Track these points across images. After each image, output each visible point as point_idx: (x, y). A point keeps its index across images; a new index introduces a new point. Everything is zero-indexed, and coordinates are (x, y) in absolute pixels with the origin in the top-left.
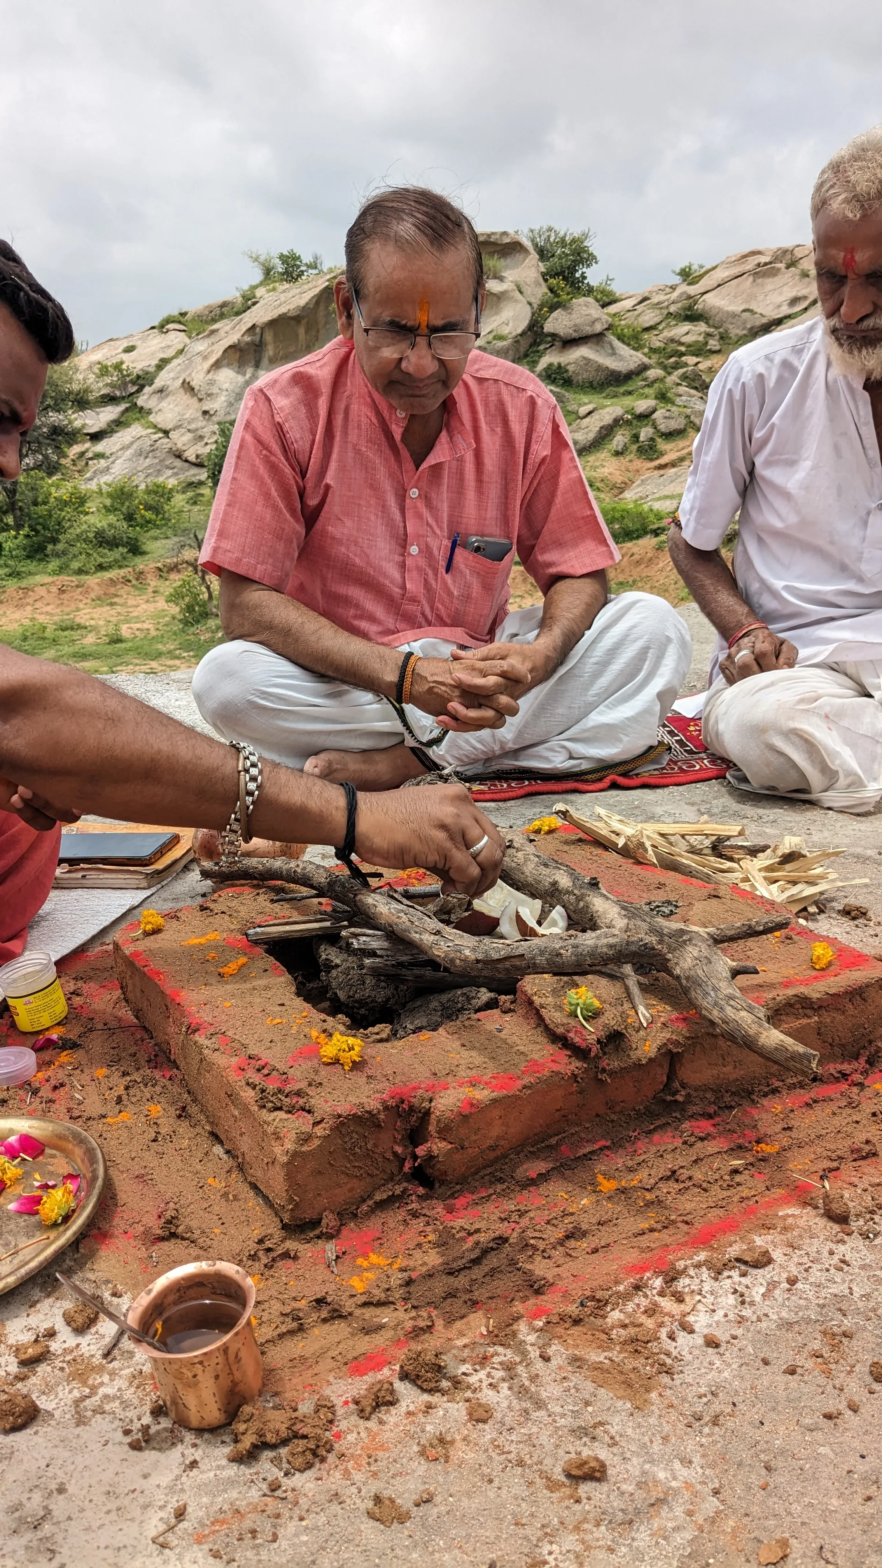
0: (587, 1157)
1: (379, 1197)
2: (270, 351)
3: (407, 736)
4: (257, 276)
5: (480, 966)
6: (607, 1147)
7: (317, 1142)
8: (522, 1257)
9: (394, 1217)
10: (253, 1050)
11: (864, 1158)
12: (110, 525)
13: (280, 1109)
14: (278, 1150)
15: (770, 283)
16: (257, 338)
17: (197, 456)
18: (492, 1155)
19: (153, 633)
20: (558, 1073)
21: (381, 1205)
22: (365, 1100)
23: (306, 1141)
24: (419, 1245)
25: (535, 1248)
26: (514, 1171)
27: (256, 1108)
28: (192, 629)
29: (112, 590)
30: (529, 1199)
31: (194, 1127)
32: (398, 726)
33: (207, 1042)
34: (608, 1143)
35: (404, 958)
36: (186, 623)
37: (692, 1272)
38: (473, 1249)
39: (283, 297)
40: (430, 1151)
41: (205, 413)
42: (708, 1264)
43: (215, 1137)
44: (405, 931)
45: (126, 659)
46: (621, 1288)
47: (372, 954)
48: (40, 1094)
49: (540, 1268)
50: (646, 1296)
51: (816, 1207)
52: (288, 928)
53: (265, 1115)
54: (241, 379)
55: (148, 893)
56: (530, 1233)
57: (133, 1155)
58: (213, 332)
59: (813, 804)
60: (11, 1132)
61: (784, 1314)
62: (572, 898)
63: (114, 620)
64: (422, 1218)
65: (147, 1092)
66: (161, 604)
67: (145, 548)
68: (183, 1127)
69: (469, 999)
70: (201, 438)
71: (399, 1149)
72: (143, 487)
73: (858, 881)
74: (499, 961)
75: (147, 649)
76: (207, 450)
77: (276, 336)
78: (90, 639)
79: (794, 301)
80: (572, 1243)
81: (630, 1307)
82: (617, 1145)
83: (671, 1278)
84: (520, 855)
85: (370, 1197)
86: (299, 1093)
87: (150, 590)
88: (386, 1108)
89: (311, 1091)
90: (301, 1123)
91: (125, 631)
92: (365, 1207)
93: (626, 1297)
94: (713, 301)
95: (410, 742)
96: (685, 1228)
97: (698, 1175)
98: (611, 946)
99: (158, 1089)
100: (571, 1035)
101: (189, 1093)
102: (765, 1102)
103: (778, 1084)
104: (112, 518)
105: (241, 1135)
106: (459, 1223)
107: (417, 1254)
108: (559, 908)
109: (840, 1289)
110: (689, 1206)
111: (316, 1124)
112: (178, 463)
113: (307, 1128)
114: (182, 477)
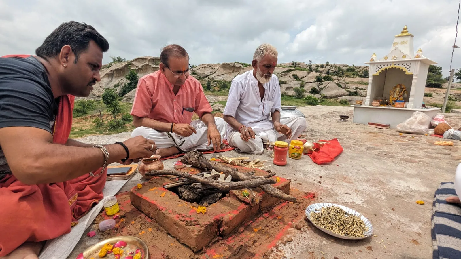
0: (249, 225)
1: (213, 241)
2: (115, 75)
3: (175, 144)
4: (112, 61)
5: (230, 188)
6: (252, 222)
7: (202, 231)
8: (247, 249)
9: (217, 245)
10: (180, 212)
11: (296, 216)
12: (80, 108)
13: (192, 225)
14: (193, 235)
15: (207, 69)
16: (112, 72)
17: (99, 95)
18: (234, 228)
19: (90, 129)
20: (244, 208)
21: (214, 243)
22: (210, 220)
23: (200, 232)
24: (225, 251)
25: (249, 246)
26: (238, 230)
27: (185, 226)
28: (98, 128)
29: (80, 121)
30: (243, 236)
31: (162, 232)
32: (173, 143)
33: (166, 212)
34: (252, 221)
35: (205, 188)
36: (97, 127)
37: (280, 245)
38: (237, 249)
39: (118, 65)
40: (223, 229)
41: (101, 86)
42: (282, 243)
43: (169, 234)
44: (208, 182)
45: (84, 134)
46: (269, 252)
47: (199, 188)
48: (118, 230)
49: (251, 250)
50: (274, 252)
51: (294, 228)
52: (172, 185)
53: (188, 227)
54: (109, 80)
55: (128, 180)
56: (246, 243)
57: (150, 241)
58: (102, 71)
59: (252, 153)
60: (117, 241)
61: (300, 250)
62: (233, 173)
63: (81, 126)
64: (223, 244)
65: (147, 225)
66: (91, 123)
67: (87, 113)
68: (159, 232)
69: (217, 195)
70: (100, 91)
71: (216, 230)
72: (86, 101)
73: (269, 166)
74: (235, 187)
75: (88, 132)
76: (101, 94)
77: (116, 73)
78: (76, 130)
79: (211, 72)
80: (255, 244)
81: (273, 255)
82: (253, 222)
83: (277, 247)
84: (218, 165)
85: (211, 241)
86: (195, 221)
87: (89, 120)
88: (214, 221)
89: (198, 220)
90: (198, 228)
91: (83, 129)
92: (211, 244)
93: (271, 253)
94: (198, 71)
95: (176, 146)
96: (274, 236)
97: (270, 224)
98: (263, 181)
99: (149, 224)
100: (245, 200)
101: (158, 224)
102: (274, 208)
103: (275, 205)
104: (80, 107)
105: (179, 232)
106: (232, 244)
107: (225, 253)
108: (230, 175)
109: (307, 243)
110: (272, 232)
111: (201, 227)
112: (94, 96)
113: (200, 229)
114: (95, 99)
